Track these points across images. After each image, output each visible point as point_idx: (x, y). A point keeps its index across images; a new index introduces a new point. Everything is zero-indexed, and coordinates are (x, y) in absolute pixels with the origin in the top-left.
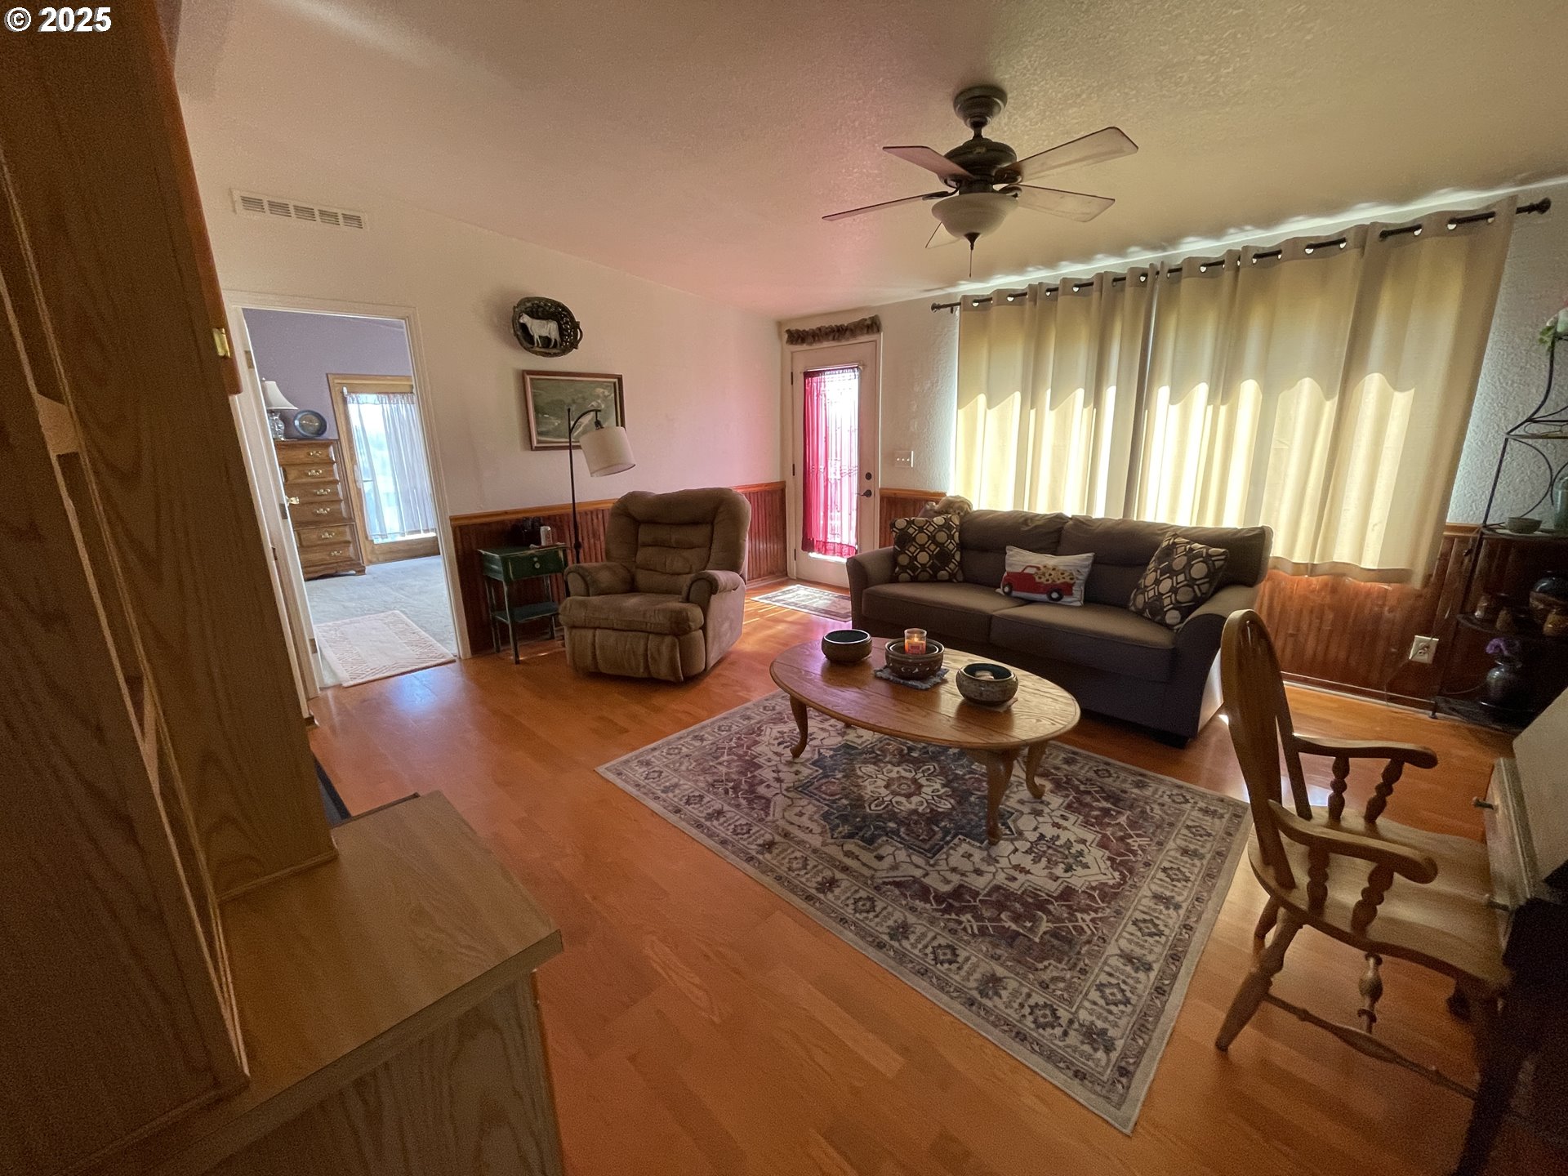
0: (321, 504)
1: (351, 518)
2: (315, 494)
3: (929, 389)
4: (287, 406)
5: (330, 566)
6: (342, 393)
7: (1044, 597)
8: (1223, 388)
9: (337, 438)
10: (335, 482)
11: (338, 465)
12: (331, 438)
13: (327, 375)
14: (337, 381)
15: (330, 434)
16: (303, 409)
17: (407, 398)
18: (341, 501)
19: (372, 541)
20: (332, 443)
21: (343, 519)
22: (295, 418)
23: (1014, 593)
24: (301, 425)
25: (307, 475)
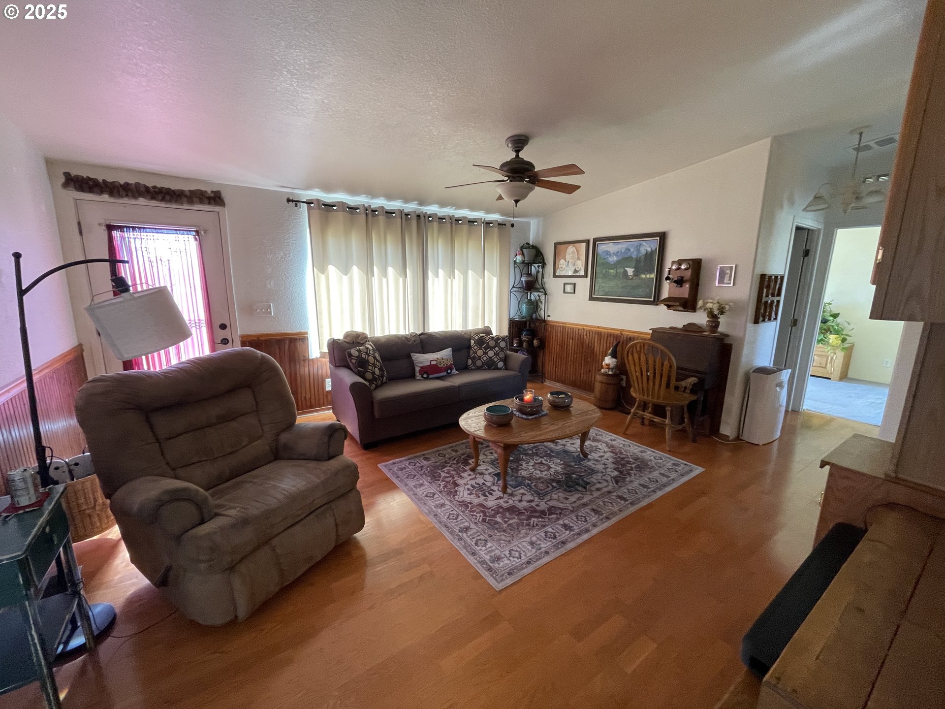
3: (282, 258)
7: (445, 374)
8: (451, 274)
23: (430, 376)
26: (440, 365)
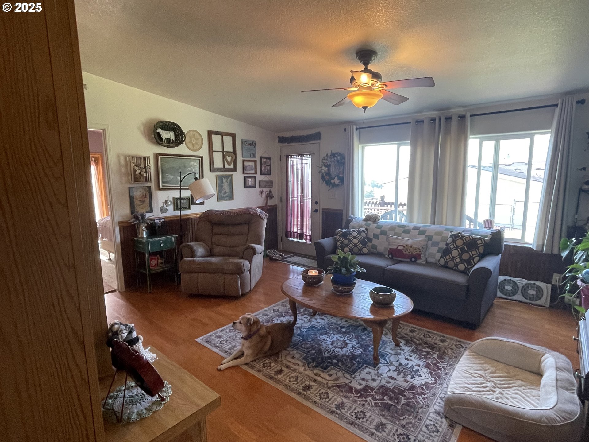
7: (409, 260)
26: (405, 251)
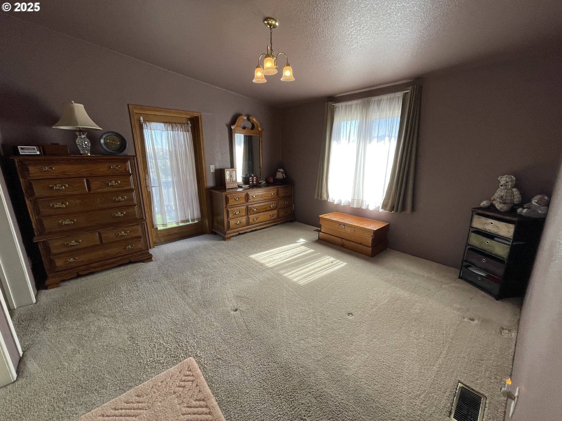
0: (120, 208)
1: (143, 218)
2: (115, 201)
4: (92, 125)
5: (125, 257)
6: (140, 121)
9: (134, 155)
10: (131, 190)
11: (133, 176)
12: (129, 154)
13: (128, 105)
14: (136, 111)
15: (129, 151)
16: (107, 131)
17: (185, 127)
18: (136, 205)
19: (157, 228)
20: (129, 159)
21: (136, 220)
22: (101, 137)
24: (105, 143)
25: (107, 185)
